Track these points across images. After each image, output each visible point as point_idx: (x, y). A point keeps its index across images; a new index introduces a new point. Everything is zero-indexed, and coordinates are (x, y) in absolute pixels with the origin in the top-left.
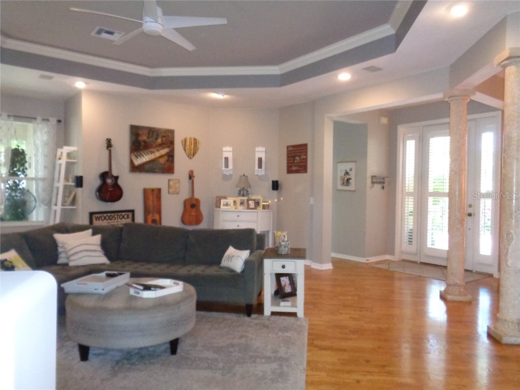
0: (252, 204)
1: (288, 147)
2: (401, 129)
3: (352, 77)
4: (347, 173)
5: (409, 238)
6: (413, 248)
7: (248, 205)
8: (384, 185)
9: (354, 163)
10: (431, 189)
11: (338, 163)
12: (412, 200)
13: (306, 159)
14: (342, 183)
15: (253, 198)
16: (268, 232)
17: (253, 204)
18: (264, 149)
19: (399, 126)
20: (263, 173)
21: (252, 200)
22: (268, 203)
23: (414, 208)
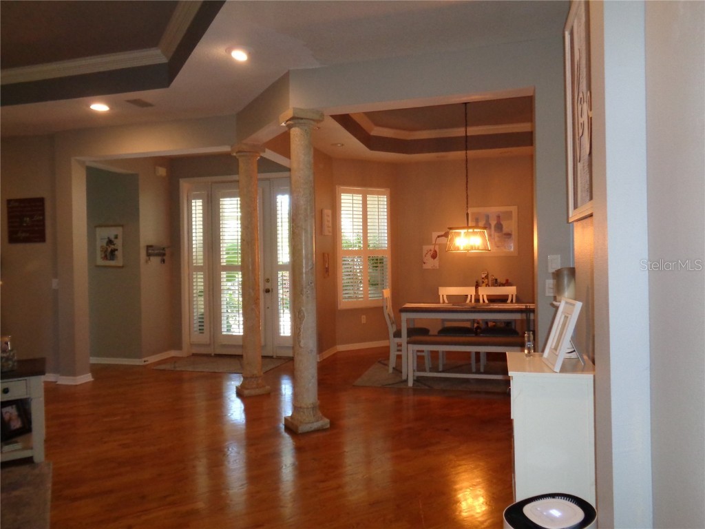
1: (9, 201)
2: (185, 185)
3: (111, 108)
4: (110, 242)
5: (200, 326)
6: (204, 338)
8: (165, 258)
9: (120, 229)
10: (224, 262)
11: (96, 227)
12: (202, 276)
13: (43, 221)
14: (103, 256)
19: (180, 180)
23: (204, 286)
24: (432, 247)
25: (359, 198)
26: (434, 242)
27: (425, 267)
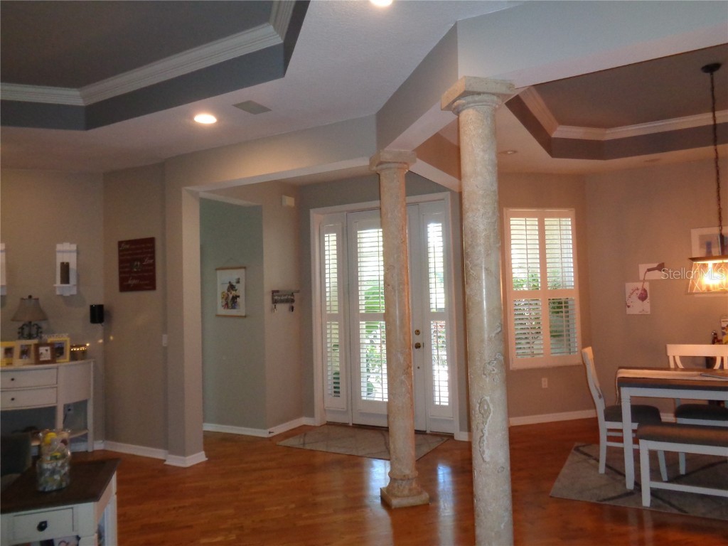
0: (45, 353)
1: (120, 243)
2: (316, 216)
3: (219, 120)
4: (232, 287)
5: (334, 383)
6: (340, 403)
7: (38, 355)
8: (294, 305)
9: (243, 271)
10: (362, 309)
11: (217, 269)
12: (337, 327)
13: (153, 265)
14: (224, 303)
15: (50, 340)
16: (85, 403)
17: (49, 352)
18: (74, 247)
19: (312, 211)
20: (74, 292)
21: (47, 345)
22: (83, 348)
23: (340, 338)
24: (639, 285)
25: (535, 221)
26: (642, 278)
27: (629, 311)
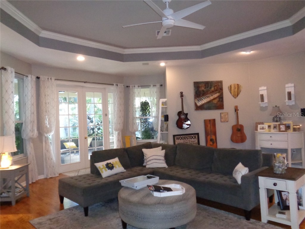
0: (283, 128)
15: (284, 123)
17: (284, 128)
18: (293, 85)
20: (293, 103)
21: (283, 125)
22: (298, 127)
